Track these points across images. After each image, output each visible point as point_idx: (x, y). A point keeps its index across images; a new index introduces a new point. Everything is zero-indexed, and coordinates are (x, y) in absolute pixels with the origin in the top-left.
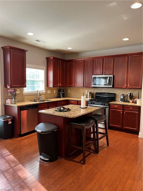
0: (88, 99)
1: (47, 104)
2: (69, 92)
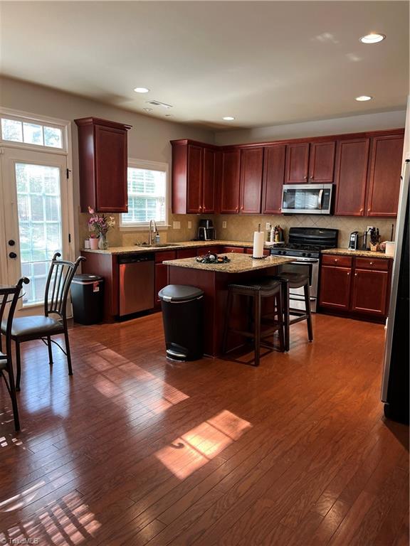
0: (271, 243)
1: (174, 252)
2: (225, 226)
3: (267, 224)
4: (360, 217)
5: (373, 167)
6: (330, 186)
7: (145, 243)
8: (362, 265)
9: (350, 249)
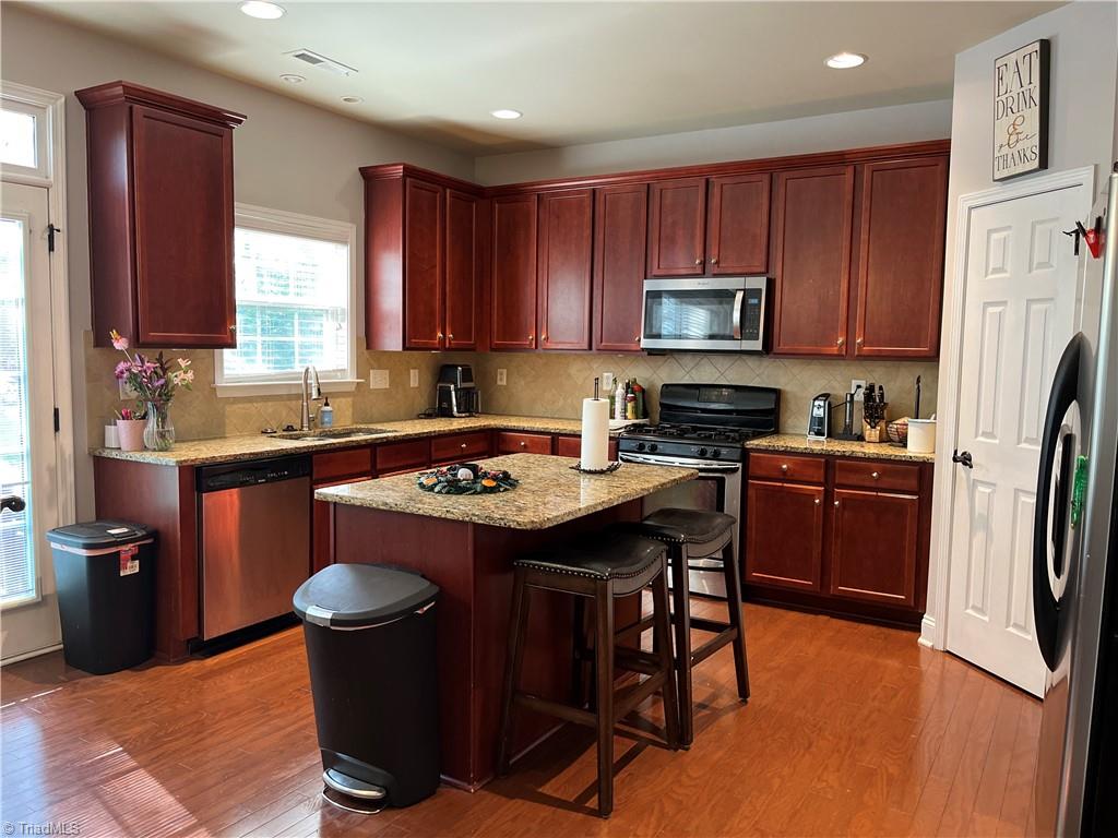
0: (619, 422)
1: (368, 451)
2: (502, 381)
3: (605, 374)
4: (839, 357)
5: (864, 236)
6: (760, 283)
7: (290, 428)
8: (854, 479)
9: (813, 437)
